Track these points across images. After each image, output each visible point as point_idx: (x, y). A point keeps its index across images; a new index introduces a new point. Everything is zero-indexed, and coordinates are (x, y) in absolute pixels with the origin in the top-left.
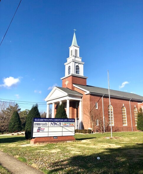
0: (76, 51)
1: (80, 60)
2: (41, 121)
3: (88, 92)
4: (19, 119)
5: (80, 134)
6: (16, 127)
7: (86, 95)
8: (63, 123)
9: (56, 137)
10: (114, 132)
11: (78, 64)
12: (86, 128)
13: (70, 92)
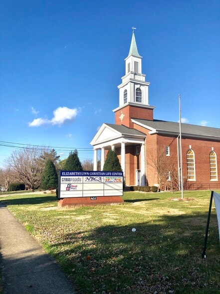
0: (136, 63)
1: (142, 78)
2: (71, 176)
3: (154, 131)
4: (55, 170)
5: (141, 192)
6: (51, 182)
7: (151, 134)
8: (105, 177)
9: (95, 197)
10: (196, 190)
11: (139, 85)
12: (150, 185)
13: (127, 131)
